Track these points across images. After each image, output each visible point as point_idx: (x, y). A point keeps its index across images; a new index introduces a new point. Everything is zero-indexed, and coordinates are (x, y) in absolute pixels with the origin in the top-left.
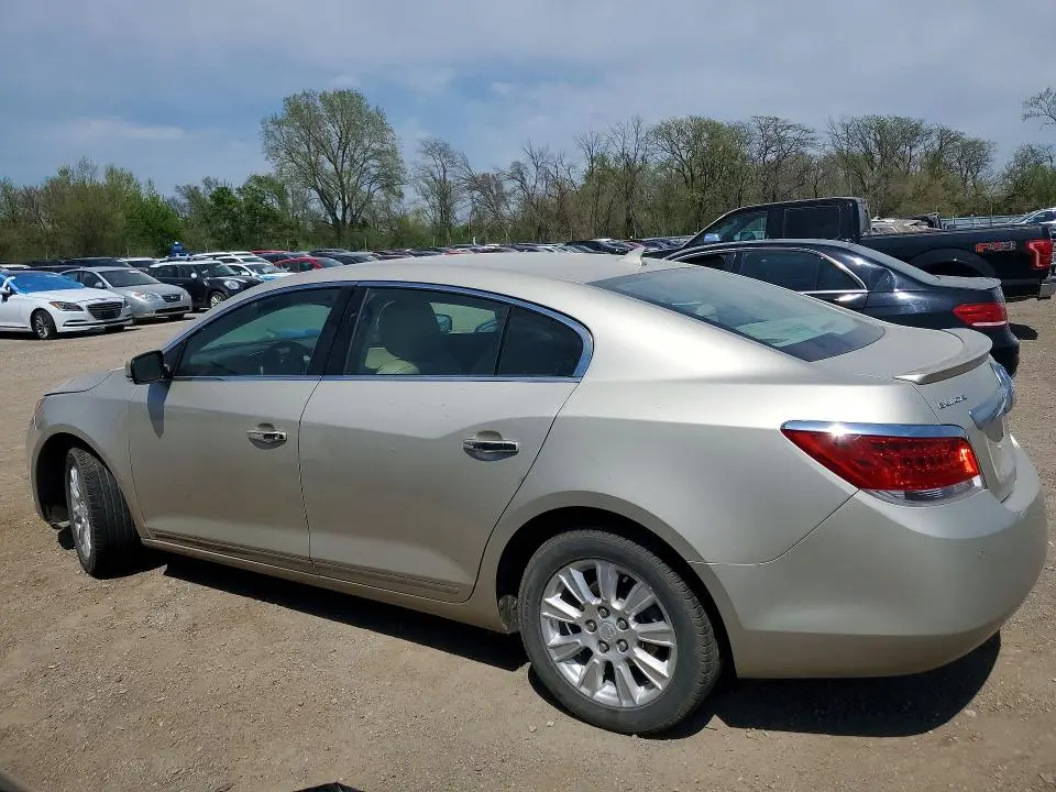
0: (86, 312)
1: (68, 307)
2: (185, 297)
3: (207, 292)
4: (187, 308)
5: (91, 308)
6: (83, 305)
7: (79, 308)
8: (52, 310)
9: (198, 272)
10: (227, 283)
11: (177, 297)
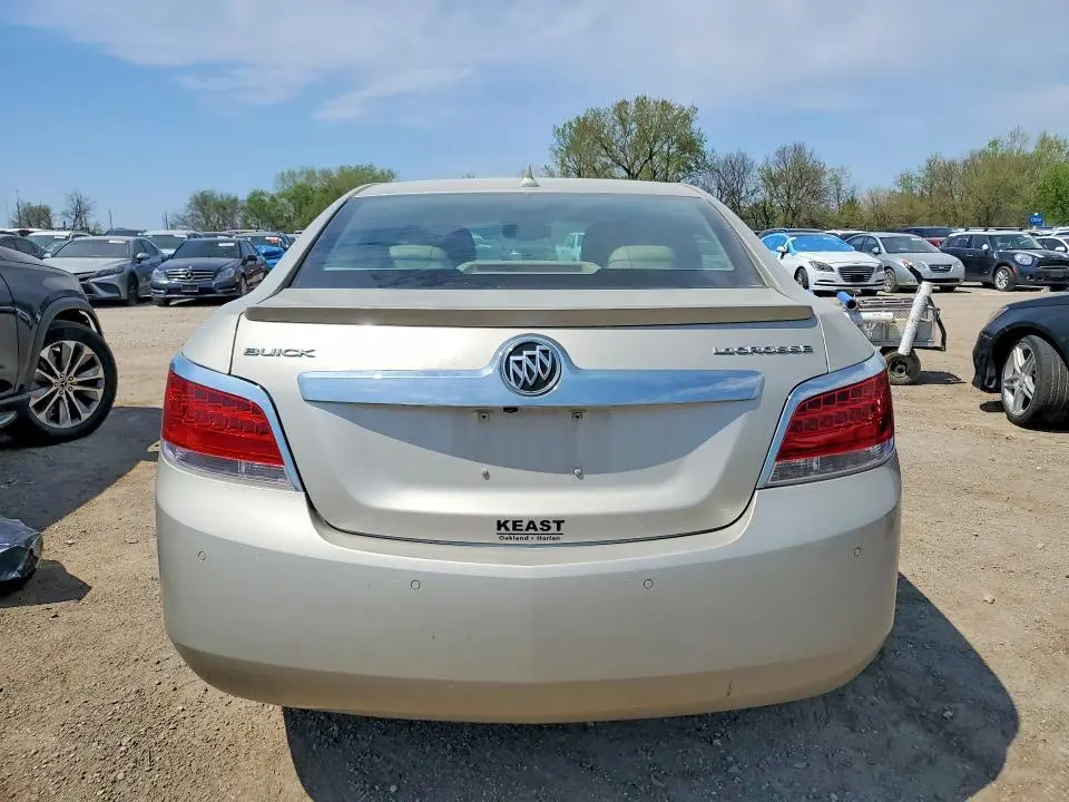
0: (836, 273)
1: (822, 267)
2: (958, 268)
3: (995, 264)
4: (957, 280)
5: (842, 270)
6: (835, 267)
7: (832, 270)
8: (808, 268)
9: (993, 244)
10: (1018, 258)
11: (947, 268)
